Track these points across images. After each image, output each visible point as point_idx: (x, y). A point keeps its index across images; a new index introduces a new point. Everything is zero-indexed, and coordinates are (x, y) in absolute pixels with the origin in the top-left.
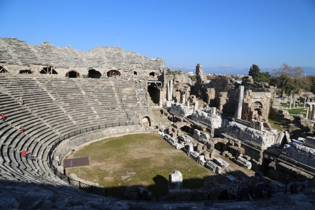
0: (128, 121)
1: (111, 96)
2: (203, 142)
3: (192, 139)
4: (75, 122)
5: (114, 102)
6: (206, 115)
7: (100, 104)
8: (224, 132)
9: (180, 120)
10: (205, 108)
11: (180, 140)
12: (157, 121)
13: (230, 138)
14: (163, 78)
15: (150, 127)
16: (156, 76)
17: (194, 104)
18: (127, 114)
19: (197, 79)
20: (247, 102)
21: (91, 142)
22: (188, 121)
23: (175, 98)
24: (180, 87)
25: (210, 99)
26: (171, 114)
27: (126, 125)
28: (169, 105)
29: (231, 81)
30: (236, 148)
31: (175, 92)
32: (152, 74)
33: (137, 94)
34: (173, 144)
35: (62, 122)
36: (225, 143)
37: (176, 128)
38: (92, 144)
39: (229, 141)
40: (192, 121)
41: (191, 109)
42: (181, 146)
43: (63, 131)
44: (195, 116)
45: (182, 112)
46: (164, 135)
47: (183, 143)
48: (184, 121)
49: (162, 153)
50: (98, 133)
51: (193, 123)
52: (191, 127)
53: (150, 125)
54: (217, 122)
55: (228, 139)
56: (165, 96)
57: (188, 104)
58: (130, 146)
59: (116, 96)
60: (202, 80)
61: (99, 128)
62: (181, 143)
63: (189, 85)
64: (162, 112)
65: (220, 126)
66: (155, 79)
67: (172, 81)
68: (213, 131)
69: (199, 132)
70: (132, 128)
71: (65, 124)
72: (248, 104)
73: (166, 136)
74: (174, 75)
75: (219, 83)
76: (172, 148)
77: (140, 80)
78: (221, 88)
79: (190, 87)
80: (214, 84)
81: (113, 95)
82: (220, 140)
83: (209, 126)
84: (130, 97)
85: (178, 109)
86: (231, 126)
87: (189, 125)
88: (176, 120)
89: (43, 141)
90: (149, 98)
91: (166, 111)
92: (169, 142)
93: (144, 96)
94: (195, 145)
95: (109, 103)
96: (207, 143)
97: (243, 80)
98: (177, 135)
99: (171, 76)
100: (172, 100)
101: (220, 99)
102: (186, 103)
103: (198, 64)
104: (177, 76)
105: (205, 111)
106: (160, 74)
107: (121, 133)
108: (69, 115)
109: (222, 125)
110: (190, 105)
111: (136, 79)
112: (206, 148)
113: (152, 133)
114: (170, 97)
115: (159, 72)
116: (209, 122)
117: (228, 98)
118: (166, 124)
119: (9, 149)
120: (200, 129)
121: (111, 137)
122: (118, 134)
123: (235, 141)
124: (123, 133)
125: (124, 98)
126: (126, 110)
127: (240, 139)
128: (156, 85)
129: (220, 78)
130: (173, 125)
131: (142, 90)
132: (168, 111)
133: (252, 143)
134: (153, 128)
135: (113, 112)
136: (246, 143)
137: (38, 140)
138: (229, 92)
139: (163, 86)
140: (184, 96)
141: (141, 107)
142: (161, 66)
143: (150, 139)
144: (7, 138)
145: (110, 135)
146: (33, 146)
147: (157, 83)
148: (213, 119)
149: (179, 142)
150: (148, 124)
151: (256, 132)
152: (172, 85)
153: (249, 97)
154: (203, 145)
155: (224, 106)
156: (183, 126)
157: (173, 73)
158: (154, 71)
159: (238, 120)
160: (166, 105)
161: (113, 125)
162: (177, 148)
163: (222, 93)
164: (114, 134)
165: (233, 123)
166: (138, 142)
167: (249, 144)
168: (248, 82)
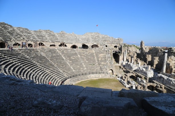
0: (101, 72)
1: (93, 58)
2: (141, 85)
3: (135, 83)
4: (74, 70)
5: (94, 61)
6: (144, 69)
7: (87, 62)
8: (154, 80)
9: (130, 72)
10: (144, 66)
11: (129, 83)
12: (117, 72)
13: (158, 83)
14: (122, 49)
15: (113, 75)
16: (118, 48)
17: (138, 64)
18: (101, 68)
19: (141, 49)
20: (169, 63)
21: (81, 81)
22: (134, 73)
23: (128, 60)
24: (131, 54)
25: (148, 61)
26: (125, 69)
27: (100, 73)
28: (124, 64)
29: (161, 51)
30: (161, 89)
31: (128, 56)
32: (116, 47)
33: (107, 57)
34: (124, 85)
35: (67, 70)
36: (155, 86)
37: (127, 76)
38: (81, 82)
39: (157, 85)
40: (136, 73)
41: (136, 66)
42: (129, 86)
43: (68, 75)
44: (138, 70)
45: (131, 68)
46: (120, 80)
47: (130, 85)
48: (132, 73)
49: (118, 89)
50: (85, 77)
51: (137, 74)
52: (135, 76)
53: (113, 74)
54: (151, 74)
55: (157, 84)
56: (123, 59)
57: (135, 64)
58: (101, 84)
59: (96, 58)
60: (144, 50)
61: (86, 74)
62: (129, 84)
63: (136, 53)
64: (120, 67)
65: (153, 76)
66: (117, 49)
67: (126, 50)
68: (148, 79)
69: (140, 79)
70: (103, 75)
71: (69, 71)
72: (170, 64)
73: (121, 80)
74: (128, 47)
75: (154, 52)
76: (124, 87)
77: (109, 50)
78: (155, 55)
79: (136, 54)
80: (151, 52)
81: (94, 57)
82: (151, 84)
83: (146, 76)
84: (103, 59)
85: (129, 66)
86: (158, 77)
87: (134, 75)
88: (128, 72)
89: (58, 79)
90: (113, 59)
91: (122, 67)
92: (122, 84)
93: (110, 59)
94: (136, 86)
95: (92, 62)
96: (143, 85)
97: (168, 50)
98: (127, 80)
99: (126, 48)
100: (126, 61)
101: (154, 61)
102: (134, 63)
103: (142, 41)
104: (129, 48)
105: (144, 68)
106: (120, 47)
107: (97, 78)
108: (71, 67)
109: (154, 76)
110: (136, 64)
111: (107, 49)
112: (142, 88)
113: (114, 78)
114: (125, 60)
115: (119, 46)
116: (146, 74)
117: (159, 61)
118: (122, 74)
119: (44, 80)
120: (141, 77)
121: (91, 79)
122: (96, 78)
123: (160, 85)
124: (98, 78)
125: (100, 60)
126: (100, 65)
127: (164, 84)
128: (117, 53)
129: (154, 49)
130: (125, 75)
131: (110, 55)
132: (124, 67)
133: (171, 87)
134: (114, 76)
135: (94, 66)
136: (167, 87)
137: (56, 78)
138: (160, 57)
139: (121, 53)
140: (133, 59)
141: (109, 64)
142: (121, 42)
143: (112, 81)
144: (43, 76)
145: (91, 78)
146: (54, 80)
147: (118, 52)
148: (148, 72)
149: (128, 84)
150: (112, 73)
151: (174, 81)
152: (126, 53)
153: (171, 60)
154: (141, 86)
155: (156, 65)
156: (131, 75)
157: (127, 46)
158: (117, 45)
159: (163, 73)
160: (123, 64)
161: (93, 73)
162: (126, 87)
163: (155, 57)
164: (93, 78)
165: (160, 75)
166: (105, 83)
167: (169, 87)
168: (172, 51)
